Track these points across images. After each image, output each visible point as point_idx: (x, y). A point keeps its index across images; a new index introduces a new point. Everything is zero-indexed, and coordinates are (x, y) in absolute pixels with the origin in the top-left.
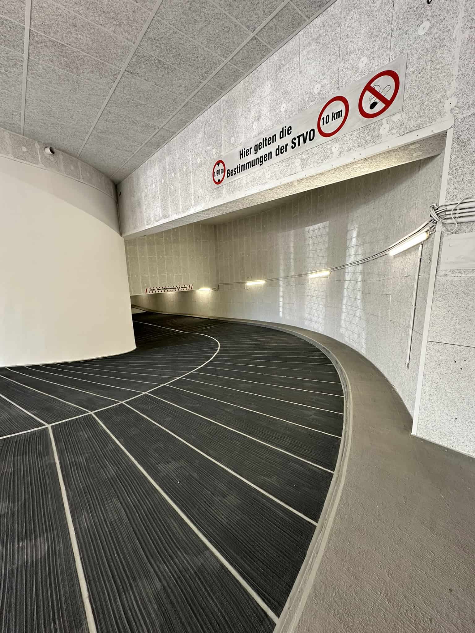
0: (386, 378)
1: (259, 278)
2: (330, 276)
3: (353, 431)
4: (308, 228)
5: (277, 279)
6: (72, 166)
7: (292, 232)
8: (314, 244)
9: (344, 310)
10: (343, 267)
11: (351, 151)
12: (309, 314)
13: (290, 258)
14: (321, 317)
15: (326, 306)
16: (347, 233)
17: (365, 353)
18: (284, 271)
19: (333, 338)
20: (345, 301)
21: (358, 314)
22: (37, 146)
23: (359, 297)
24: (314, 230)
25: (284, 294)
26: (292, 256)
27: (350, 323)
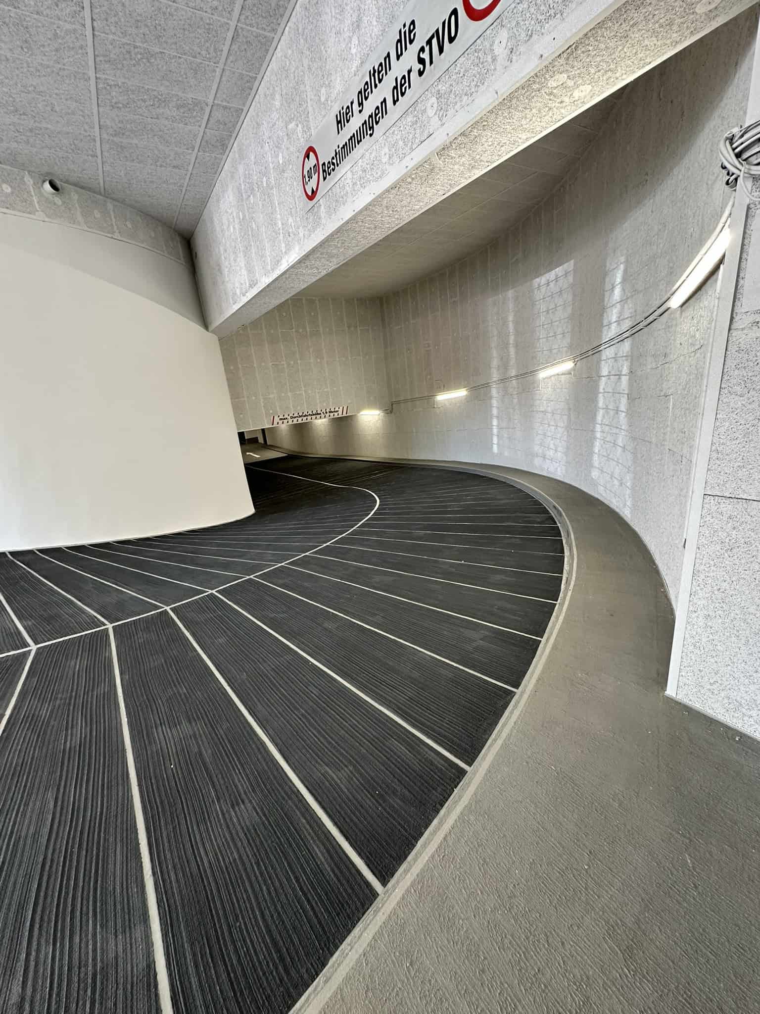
0: (657, 567)
1: (457, 387)
2: (574, 370)
3: (539, 680)
4: (538, 280)
5: (487, 386)
6: (96, 212)
7: (510, 293)
8: (548, 312)
9: (598, 435)
10: (596, 350)
11: (535, 37)
12: (541, 445)
13: (508, 344)
14: (560, 449)
15: (568, 428)
16: (604, 279)
17: (629, 516)
18: (498, 370)
19: (579, 487)
20: (599, 418)
21: (620, 442)
22: (29, 181)
23: (623, 407)
24: (548, 284)
25: (499, 414)
26: (512, 339)
27: (608, 459)
